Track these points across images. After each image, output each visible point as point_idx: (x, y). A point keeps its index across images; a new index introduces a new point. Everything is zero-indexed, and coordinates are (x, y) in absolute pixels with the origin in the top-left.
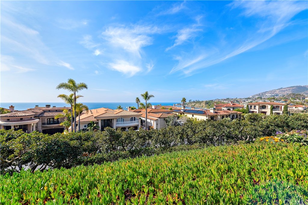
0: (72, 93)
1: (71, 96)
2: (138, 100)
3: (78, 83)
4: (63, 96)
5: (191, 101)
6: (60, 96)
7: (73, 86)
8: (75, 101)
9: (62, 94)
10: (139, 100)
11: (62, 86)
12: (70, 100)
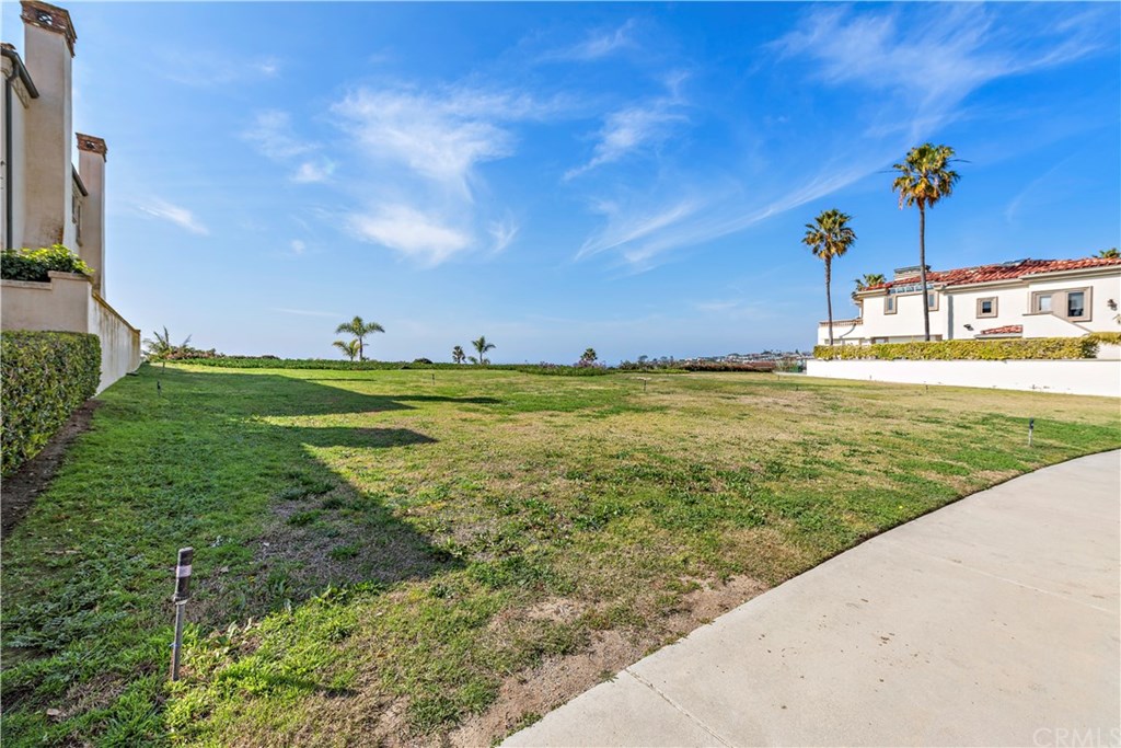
0: (356, 337)
1: (354, 342)
2: (459, 352)
3: (366, 322)
4: (340, 344)
5: (646, 360)
6: (336, 343)
7: (358, 328)
8: (361, 351)
9: (339, 340)
10: (461, 353)
11: (344, 328)
12: (351, 352)
